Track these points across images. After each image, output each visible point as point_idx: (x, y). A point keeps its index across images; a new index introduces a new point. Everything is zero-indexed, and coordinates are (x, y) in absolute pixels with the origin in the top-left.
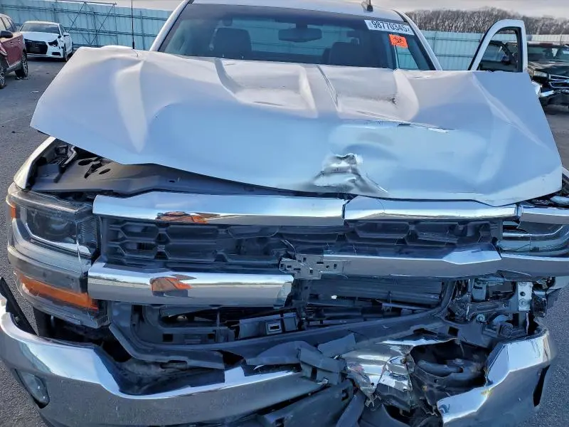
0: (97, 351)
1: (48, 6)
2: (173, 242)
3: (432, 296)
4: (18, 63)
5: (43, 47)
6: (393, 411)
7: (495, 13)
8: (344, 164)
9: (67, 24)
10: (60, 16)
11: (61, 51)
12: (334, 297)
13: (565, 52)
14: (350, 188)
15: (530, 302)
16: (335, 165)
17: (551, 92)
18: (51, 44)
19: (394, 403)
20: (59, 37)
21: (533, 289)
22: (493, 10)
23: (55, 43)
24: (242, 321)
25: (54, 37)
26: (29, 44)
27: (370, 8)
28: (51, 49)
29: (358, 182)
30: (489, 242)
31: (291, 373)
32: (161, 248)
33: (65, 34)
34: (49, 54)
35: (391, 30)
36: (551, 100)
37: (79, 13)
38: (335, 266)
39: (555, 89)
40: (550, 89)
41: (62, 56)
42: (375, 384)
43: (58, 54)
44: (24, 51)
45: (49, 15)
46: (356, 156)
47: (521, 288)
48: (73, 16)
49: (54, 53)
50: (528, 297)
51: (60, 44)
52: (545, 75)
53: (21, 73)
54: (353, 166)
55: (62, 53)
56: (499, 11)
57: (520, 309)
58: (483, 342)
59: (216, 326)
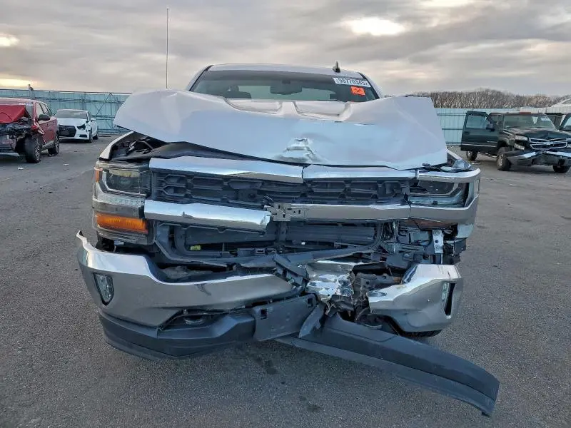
0: (146, 257)
1: (77, 98)
2: (196, 187)
3: (369, 238)
4: (52, 142)
5: (72, 131)
6: (345, 315)
7: (489, 93)
8: (301, 145)
9: (93, 113)
10: (88, 105)
11: (88, 134)
12: (303, 243)
13: (542, 119)
14: (306, 160)
15: (443, 248)
16: (295, 145)
17: (534, 154)
18: (79, 128)
19: (343, 306)
20: (87, 122)
21: (444, 240)
22: (487, 91)
23: (83, 127)
24: (239, 249)
25: (83, 122)
26: (62, 128)
27: (338, 70)
28: (79, 132)
29: (311, 155)
30: (403, 198)
31: (270, 275)
32: (189, 192)
33: (92, 119)
34: (77, 137)
35: (352, 84)
36: (533, 160)
37: (105, 102)
38: (300, 211)
39: (536, 151)
40: (532, 151)
41: (88, 138)
42: (331, 296)
43: (86, 136)
44: (57, 132)
45: (78, 105)
46: (309, 140)
47: (435, 238)
48: (98, 106)
49: (81, 136)
50: (441, 243)
51: (88, 128)
52: (526, 139)
53: (53, 151)
54: (307, 146)
55: (88, 136)
56: (493, 91)
57: (436, 252)
58: (403, 265)
59: (221, 250)
